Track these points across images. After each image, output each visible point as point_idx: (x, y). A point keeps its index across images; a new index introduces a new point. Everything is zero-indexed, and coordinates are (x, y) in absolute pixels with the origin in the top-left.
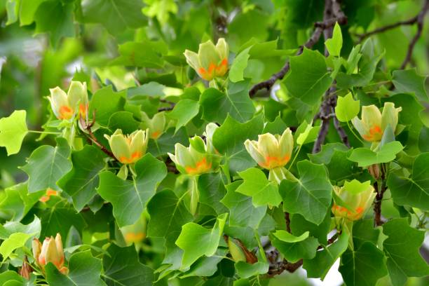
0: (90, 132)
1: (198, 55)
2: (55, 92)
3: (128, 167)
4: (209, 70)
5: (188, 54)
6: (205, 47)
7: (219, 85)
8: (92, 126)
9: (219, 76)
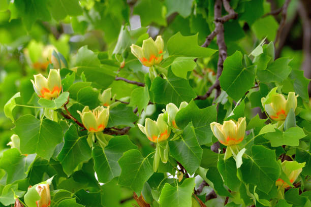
0: (66, 108)
1: (142, 49)
2: (38, 77)
3: (95, 134)
4: (150, 60)
5: (134, 47)
6: (147, 43)
7: (157, 71)
8: (67, 103)
9: (157, 64)
